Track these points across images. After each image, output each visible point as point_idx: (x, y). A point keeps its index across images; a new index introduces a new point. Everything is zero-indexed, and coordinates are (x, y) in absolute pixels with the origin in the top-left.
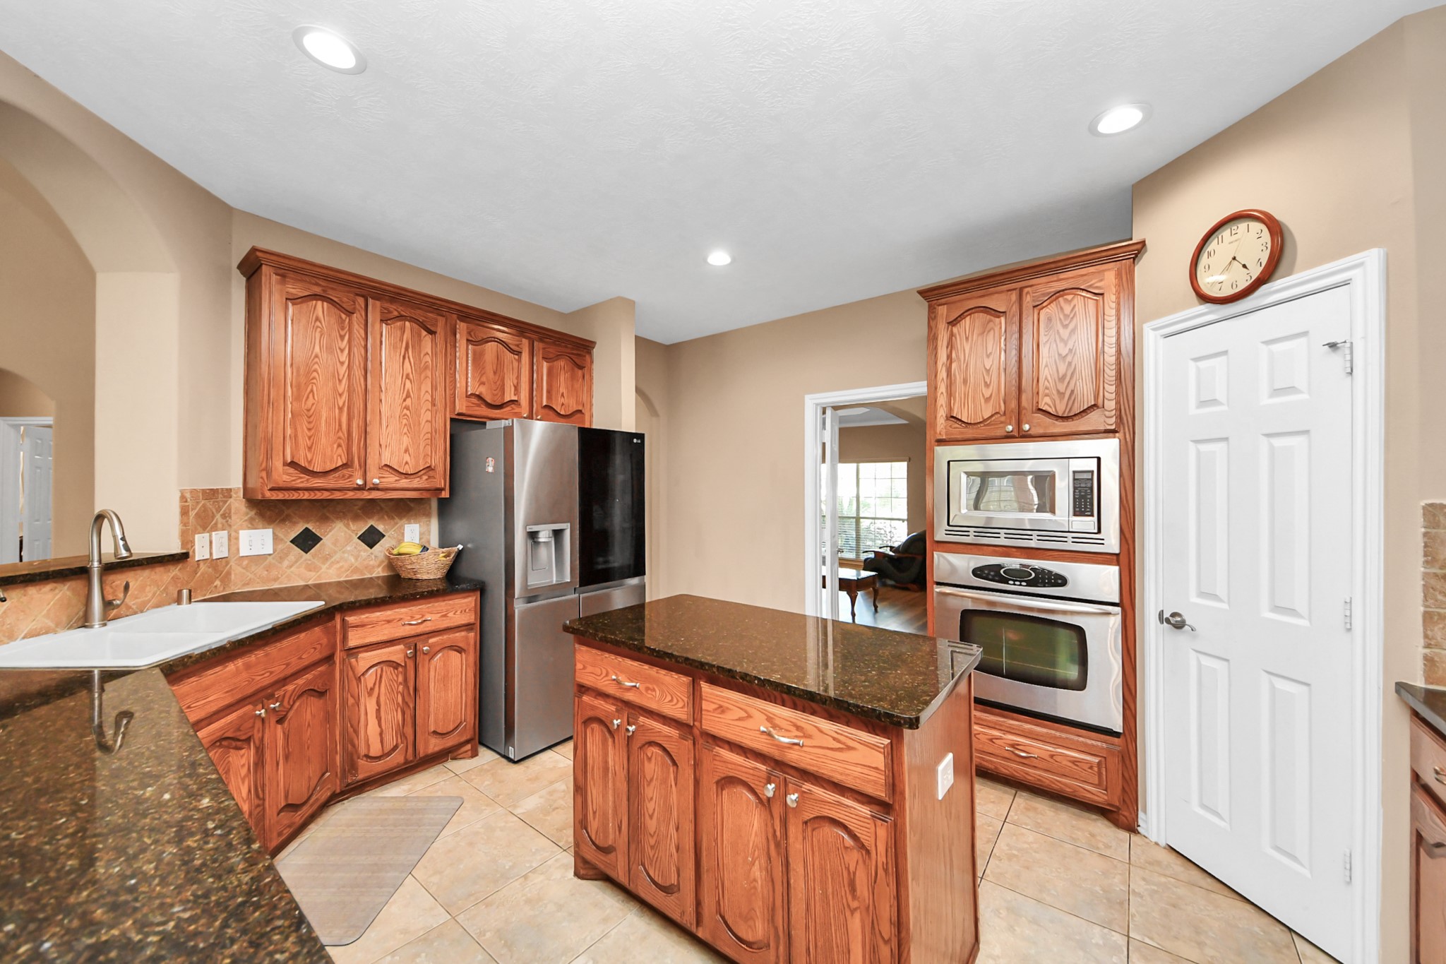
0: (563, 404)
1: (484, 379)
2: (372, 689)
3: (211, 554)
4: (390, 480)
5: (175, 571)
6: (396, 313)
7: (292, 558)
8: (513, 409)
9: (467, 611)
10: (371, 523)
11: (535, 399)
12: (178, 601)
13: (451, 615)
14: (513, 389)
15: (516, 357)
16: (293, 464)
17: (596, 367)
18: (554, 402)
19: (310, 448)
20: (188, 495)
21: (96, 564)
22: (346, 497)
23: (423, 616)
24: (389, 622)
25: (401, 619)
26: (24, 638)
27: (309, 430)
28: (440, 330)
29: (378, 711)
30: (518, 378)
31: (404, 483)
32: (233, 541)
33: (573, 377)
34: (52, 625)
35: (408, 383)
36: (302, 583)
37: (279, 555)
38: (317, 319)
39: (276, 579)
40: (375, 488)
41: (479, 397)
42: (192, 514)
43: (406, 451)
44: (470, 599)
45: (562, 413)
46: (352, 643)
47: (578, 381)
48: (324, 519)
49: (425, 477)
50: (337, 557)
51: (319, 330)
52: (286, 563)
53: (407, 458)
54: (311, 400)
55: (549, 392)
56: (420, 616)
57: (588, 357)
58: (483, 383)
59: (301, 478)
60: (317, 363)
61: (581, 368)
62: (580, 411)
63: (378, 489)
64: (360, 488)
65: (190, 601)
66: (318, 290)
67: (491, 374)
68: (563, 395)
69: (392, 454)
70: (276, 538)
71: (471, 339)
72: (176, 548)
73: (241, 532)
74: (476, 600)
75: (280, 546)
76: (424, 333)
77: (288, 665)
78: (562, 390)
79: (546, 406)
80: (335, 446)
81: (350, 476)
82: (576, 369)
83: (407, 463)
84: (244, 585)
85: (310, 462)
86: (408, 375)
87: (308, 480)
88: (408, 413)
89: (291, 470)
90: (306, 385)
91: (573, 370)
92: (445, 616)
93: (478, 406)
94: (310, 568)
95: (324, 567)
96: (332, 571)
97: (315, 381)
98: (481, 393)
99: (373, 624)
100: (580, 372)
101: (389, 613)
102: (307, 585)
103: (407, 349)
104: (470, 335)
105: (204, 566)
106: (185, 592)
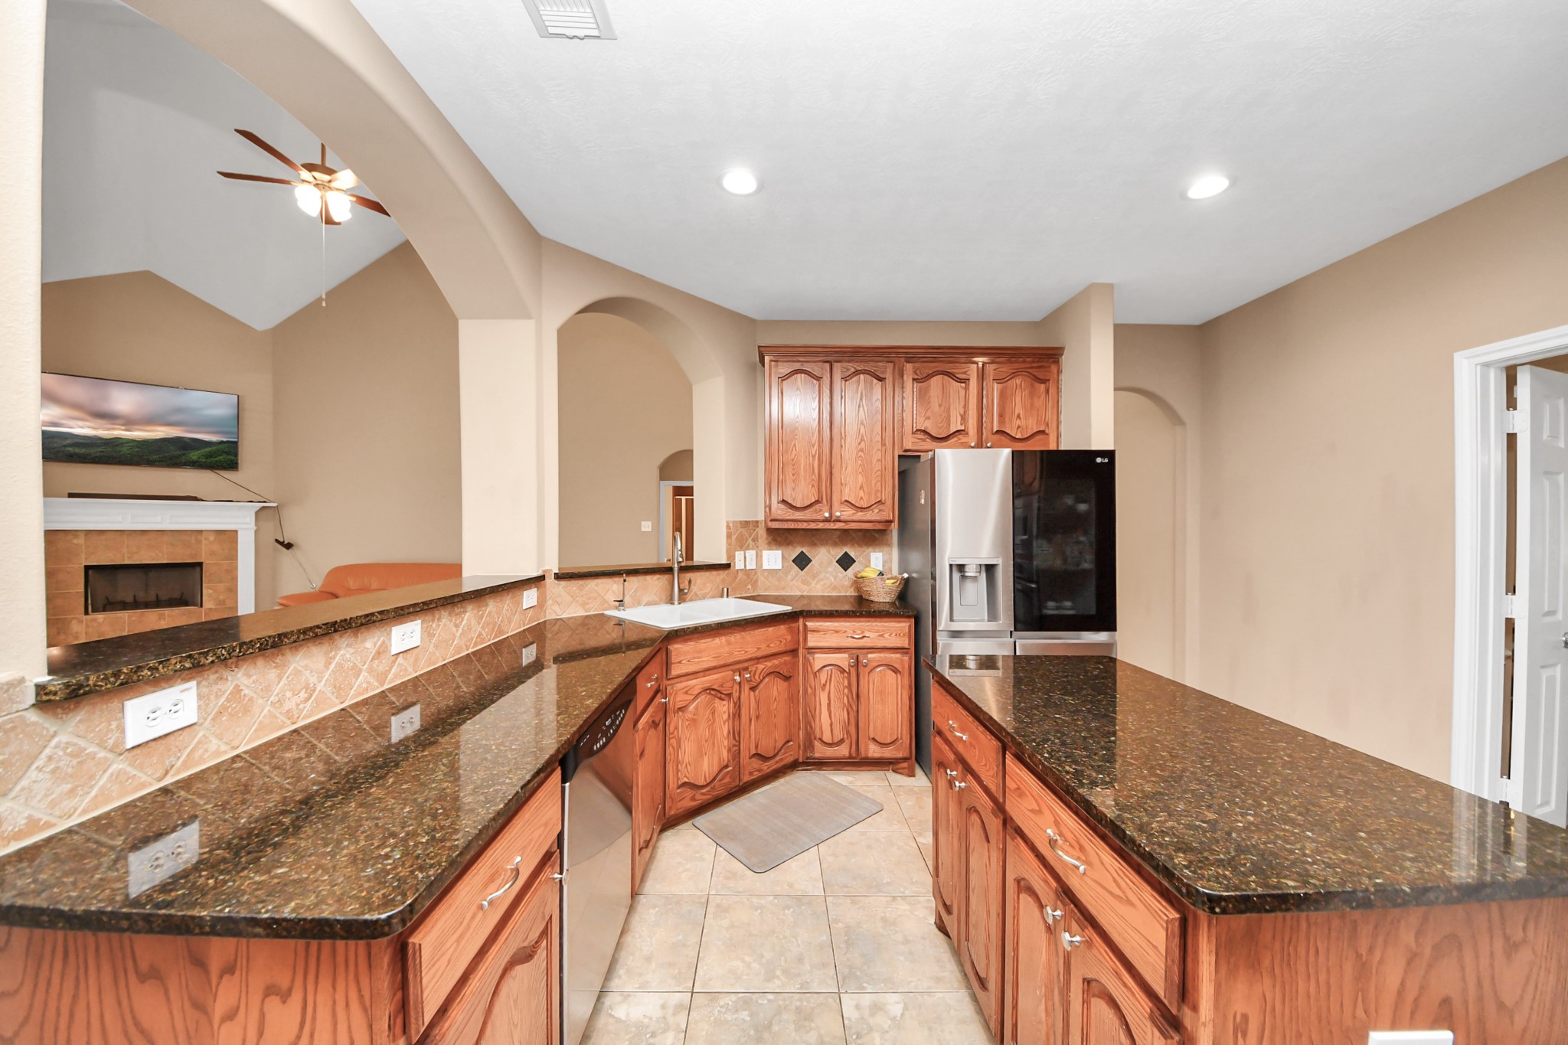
0: (1019, 427)
1: (929, 414)
2: (824, 685)
3: (745, 566)
4: (847, 513)
5: (722, 574)
6: (853, 370)
7: (793, 573)
8: (959, 439)
9: (902, 634)
10: (846, 549)
11: (984, 425)
12: (722, 595)
13: (886, 635)
14: (959, 419)
15: (963, 385)
16: (784, 502)
17: (1063, 377)
18: (1007, 425)
19: (794, 489)
20: (731, 525)
21: (676, 566)
22: (818, 527)
23: (863, 632)
24: (837, 632)
25: (845, 632)
27: (793, 475)
28: (889, 376)
29: (829, 704)
30: (966, 406)
31: (860, 516)
32: (759, 557)
33: (1032, 394)
35: (862, 427)
36: (799, 593)
37: (785, 570)
38: (799, 388)
39: (783, 589)
40: (838, 520)
41: (925, 432)
42: (734, 537)
43: (861, 488)
44: (903, 624)
45: (1019, 436)
47: (1039, 397)
48: (813, 544)
49: (876, 511)
50: (822, 576)
51: (798, 397)
52: (789, 577)
53: (861, 494)
54: (795, 453)
55: (1001, 416)
56: (860, 632)
57: (1054, 368)
58: (929, 418)
59: (791, 512)
61: (1044, 381)
62: (1042, 432)
63: (840, 521)
64: (826, 520)
65: (728, 596)
66: (797, 366)
67: (936, 408)
68: (1019, 416)
69: (850, 490)
70: (783, 557)
71: (916, 377)
72: (724, 561)
73: (764, 552)
74: (910, 627)
75: (786, 564)
76: (875, 381)
77: (759, 649)
78: (1019, 410)
79: (997, 432)
80: (811, 487)
81: (821, 510)
82: (1037, 385)
83: (861, 498)
84: (766, 590)
85: (794, 500)
86: (862, 421)
87: (793, 514)
88: (862, 454)
89: (783, 507)
90: (792, 441)
91: (1032, 386)
92: (882, 636)
93: (924, 440)
94: (805, 582)
95: (813, 583)
96: (819, 587)
97: (797, 437)
98: (926, 428)
99: (825, 631)
100: (1043, 386)
101: (836, 624)
102: (802, 596)
103: (861, 399)
104: (917, 374)
105: (740, 574)
106: (725, 590)
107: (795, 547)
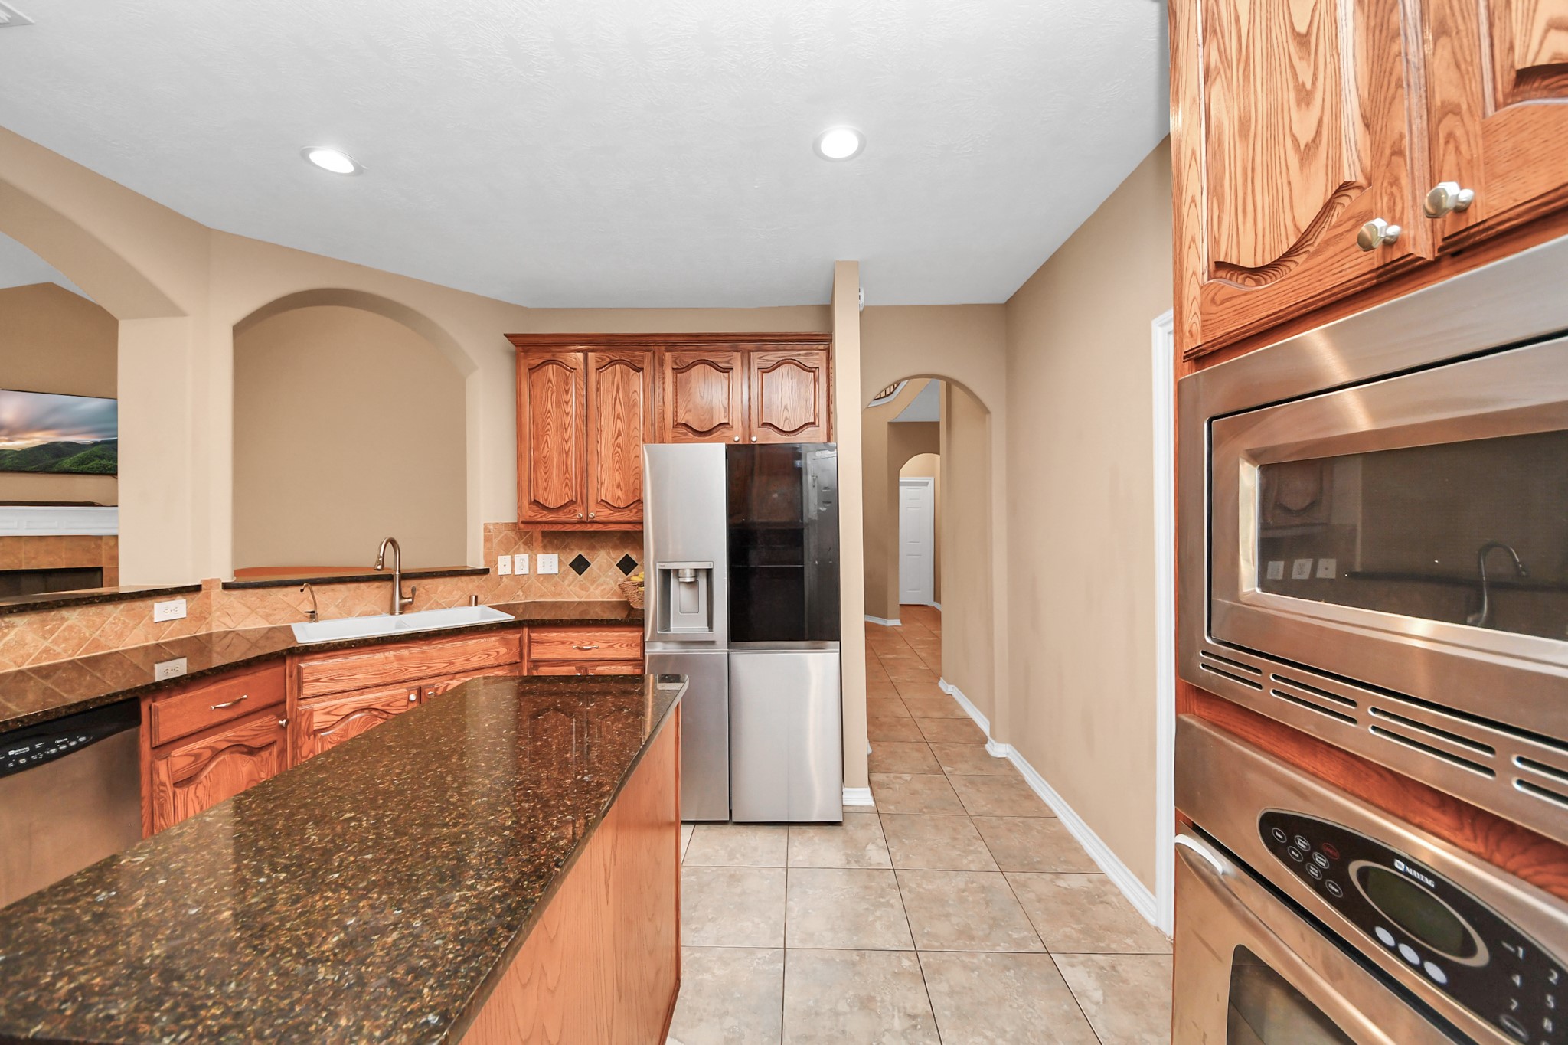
0: (786, 419)
1: (689, 406)
3: (513, 570)
4: (605, 514)
5: (477, 580)
6: (608, 360)
7: (570, 578)
8: (723, 433)
9: (633, 645)
10: (627, 552)
11: (750, 418)
12: (470, 604)
13: (616, 646)
14: (723, 411)
15: (726, 375)
16: (536, 502)
18: (773, 418)
19: (546, 489)
20: (491, 527)
21: (397, 573)
22: (574, 529)
23: (591, 643)
24: (563, 643)
25: (573, 643)
26: (358, 616)
27: (546, 473)
28: (647, 366)
30: (729, 398)
31: (617, 516)
32: (533, 562)
34: (379, 610)
35: (619, 422)
36: (577, 600)
37: (562, 575)
38: (550, 381)
39: (560, 594)
40: (593, 522)
41: (686, 425)
42: (495, 541)
43: (619, 486)
44: (636, 634)
45: (786, 428)
46: (534, 657)
48: (592, 548)
49: (635, 511)
50: (601, 580)
51: (550, 389)
52: (566, 582)
53: (619, 493)
54: (546, 449)
55: (767, 407)
56: (588, 643)
57: (823, 355)
58: (689, 411)
59: (540, 513)
60: (549, 417)
61: (812, 369)
62: (812, 424)
63: (596, 522)
64: (581, 522)
65: (476, 604)
66: (548, 356)
67: (696, 400)
68: (785, 407)
69: (607, 490)
70: (560, 561)
71: (675, 367)
72: (482, 567)
73: (539, 555)
75: (563, 569)
76: (632, 372)
77: (451, 664)
78: (786, 401)
79: (765, 425)
80: (564, 485)
81: (575, 511)
82: (804, 373)
83: (619, 497)
84: (541, 596)
85: (546, 500)
86: (619, 415)
87: (545, 515)
88: (619, 450)
89: (535, 508)
90: (543, 436)
91: (799, 374)
92: (612, 646)
93: (686, 434)
94: (583, 587)
95: (592, 588)
96: (598, 592)
97: (548, 433)
98: (687, 421)
99: (550, 643)
100: (811, 375)
101: (563, 635)
102: (580, 602)
103: (618, 391)
104: (676, 364)
105: (504, 579)
106: (474, 597)
107: (572, 550)
